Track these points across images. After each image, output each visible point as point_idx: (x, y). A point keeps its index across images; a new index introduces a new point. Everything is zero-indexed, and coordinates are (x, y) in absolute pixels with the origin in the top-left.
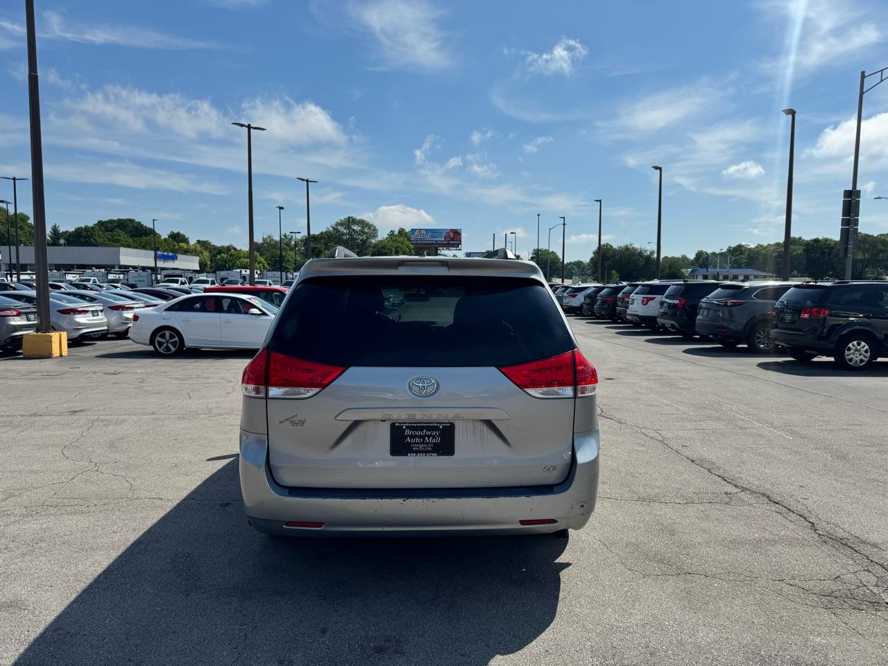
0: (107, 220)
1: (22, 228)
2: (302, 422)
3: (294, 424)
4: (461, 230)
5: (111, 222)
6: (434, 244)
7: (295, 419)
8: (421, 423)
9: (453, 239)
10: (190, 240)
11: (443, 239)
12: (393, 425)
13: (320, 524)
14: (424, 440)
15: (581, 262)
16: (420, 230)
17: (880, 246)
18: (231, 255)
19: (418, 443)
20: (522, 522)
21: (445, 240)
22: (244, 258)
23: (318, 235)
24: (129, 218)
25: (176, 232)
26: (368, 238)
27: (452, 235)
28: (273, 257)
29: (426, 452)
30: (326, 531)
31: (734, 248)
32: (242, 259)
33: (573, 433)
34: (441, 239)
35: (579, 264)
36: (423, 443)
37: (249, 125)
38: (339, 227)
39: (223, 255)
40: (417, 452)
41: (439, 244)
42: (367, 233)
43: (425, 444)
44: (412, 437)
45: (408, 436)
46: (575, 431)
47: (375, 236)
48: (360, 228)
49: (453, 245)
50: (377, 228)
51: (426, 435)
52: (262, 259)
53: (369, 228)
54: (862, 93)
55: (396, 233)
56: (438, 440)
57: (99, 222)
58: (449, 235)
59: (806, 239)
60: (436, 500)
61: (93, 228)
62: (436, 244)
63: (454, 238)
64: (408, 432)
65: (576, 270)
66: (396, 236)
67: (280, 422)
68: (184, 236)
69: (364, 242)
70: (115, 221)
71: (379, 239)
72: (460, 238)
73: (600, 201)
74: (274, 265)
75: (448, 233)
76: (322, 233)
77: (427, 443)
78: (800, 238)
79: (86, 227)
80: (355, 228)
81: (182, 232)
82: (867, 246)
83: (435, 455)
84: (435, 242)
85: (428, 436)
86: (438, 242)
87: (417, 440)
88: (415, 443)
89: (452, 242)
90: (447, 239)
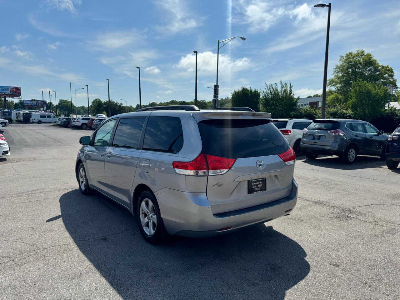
2: (222, 185)
3: (218, 186)
4: (20, 87)
7: (220, 184)
8: (257, 179)
9: (15, 92)
12: (248, 182)
13: (230, 227)
15: (84, 107)
17: (204, 105)
19: (256, 188)
20: (286, 212)
21: (10, 93)
27: (15, 90)
29: (259, 191)
30: (233, 230)
31: (151, 104)
34: (7, 92)
35: (83, 108)
36: (257, 187)
40: (256, 191)
44: (254, 185)
49: (16, 96)
54: (218, 49)
56: (261, 186)
59: (177, 101)
62: (5, 94)
63: (16, 92)
65: (82, 111)
67: (213, 186)
72: (20, 92)
73: (108, 79)
75: (12, 89)
77: (259, 187)
78: (175, 101)
82: (200, 105)
83: (261, 191)
84: (4, 93)
85: (259, 184)
86: (6, 94)
87: (256, 186)
88: (255, 188)
89: (15, 94)
90: (11, 92)
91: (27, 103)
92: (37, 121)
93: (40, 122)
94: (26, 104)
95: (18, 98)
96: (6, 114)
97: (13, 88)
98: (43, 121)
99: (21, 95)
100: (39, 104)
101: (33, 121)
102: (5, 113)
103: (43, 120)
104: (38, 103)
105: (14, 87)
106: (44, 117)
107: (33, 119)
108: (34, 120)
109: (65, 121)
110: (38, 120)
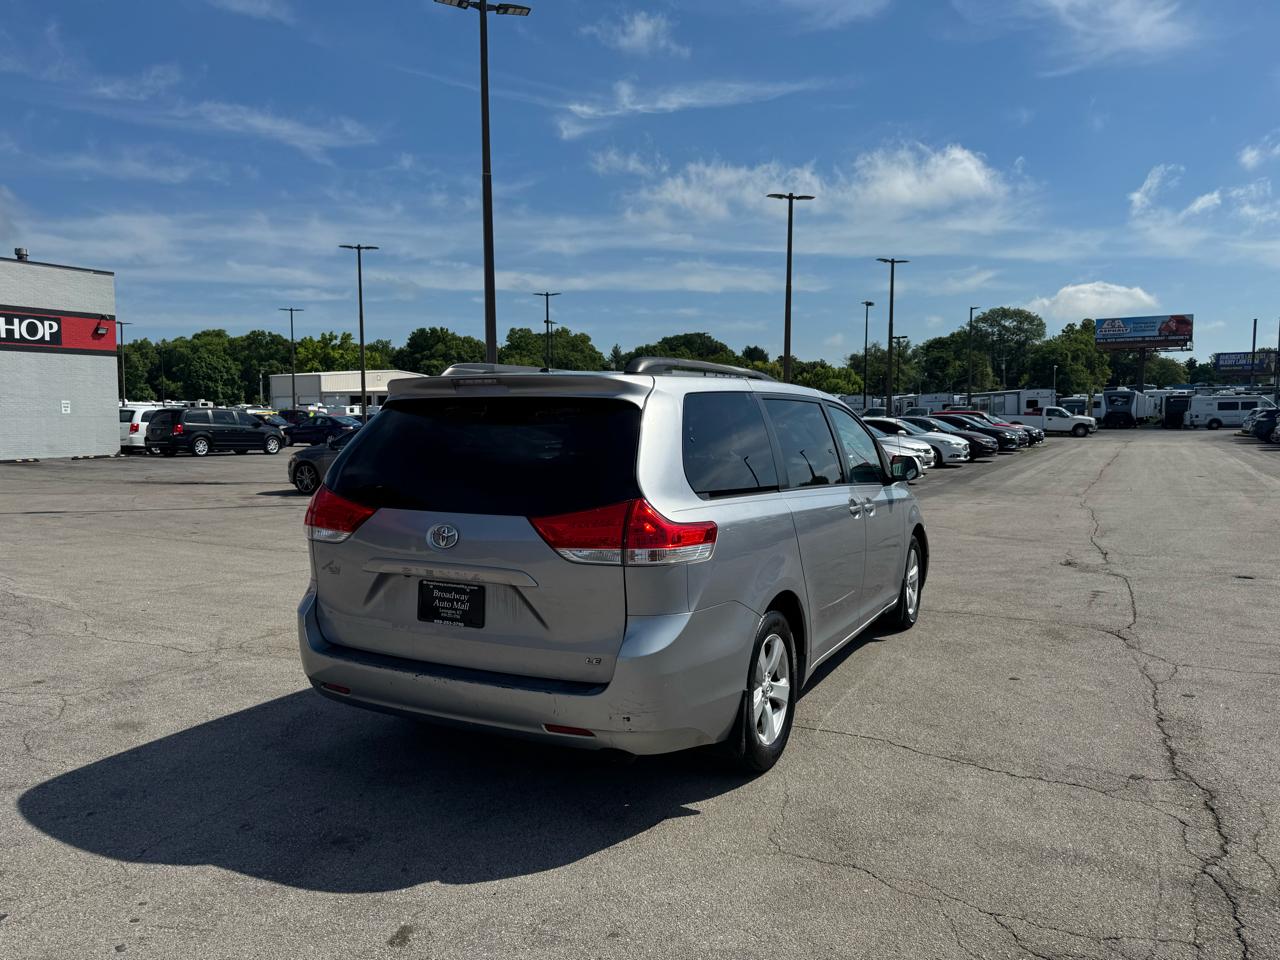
0: (672, 336)
1: (582, 351)
2: (338, 570)
3: (332, 571)
4: (1192, 316)
5: (677, 338)
6: (1139, 342)
7: (332, 566)
8: (448, 583)
9: (1175, 333)
10: (769, 356)
11: (1156, 333)
12: (421, 583)
13: (347, 691)
14: (453, 604)
16: (1113, 320)
18: (816, 375)
19: (447, 608)
20: (550, 727)
21: (1160, 335)
22: (834, 377)
23: (947, 338)
24: (697, 331)
25: (752, 346)
26: (1027, 338)
27: (1173, 325)
28: (874, 374)
29: (452, 620)
32: (831, 380)
33: (626, 615)
36: (451, 608)
37: (791, 195)
38: (981, 325)
39: (805, 374)
40: (444, 619)
41: (1147, 341)
42: (1027, 330)
43: (453, 609)
44: (442, 599)
45: (437, 598)
46: (629, 613)
47: (1041, 334)
48: (1015, 323)
49: (1176, 343)
50: (1044, 321)
51: (454, 600)
52: (858, 379)
53: (1031, 323)
55: (1078, 327)
56: (466, 607)
57: (664, 339)
58: (1167, 326)
60: (448, 681)
61: (655, 347)
62: (1143, 341)
63: (1179, 330)
64: (436, 593)
66: (1077, 331)
67: (323, 568)
68: (762, 352)
69: (1021, 344)
70: (681, 337)
71: (1047, 338)
72: (1191, 330)
74: (875, 387)
75: (1167, 323)
76: (953, 335)
77: (456, 610)
79: (647, 346)
80: (1007, 324)
81: (760, 347)
83: (462, 624)
84: (1140, 339)
85: (458, 601)
86: (1147, 339)
87: (446, 604)
88: (443, 608)
89: (1174, 338)
90: (1164, 333)
91: (1230, 362)
92: (1207, 421)
93: (1215, 425)
94: (1227, 366)
95: (1182, 350)
96: (1116, 400)
97: (1170, 320)
98: (1224, 421)
99: (1191, 340)
100: (1268, 365)
101: (1192, 422)
102: (1114, 398)
103: (1226, 416)
104: (1267, 361)
105: (1172, 317)
106: (1232, 406)
107: (1194, 414)
108: (1197, 416)
109: (1259, 421)
110: (1209, 418)
